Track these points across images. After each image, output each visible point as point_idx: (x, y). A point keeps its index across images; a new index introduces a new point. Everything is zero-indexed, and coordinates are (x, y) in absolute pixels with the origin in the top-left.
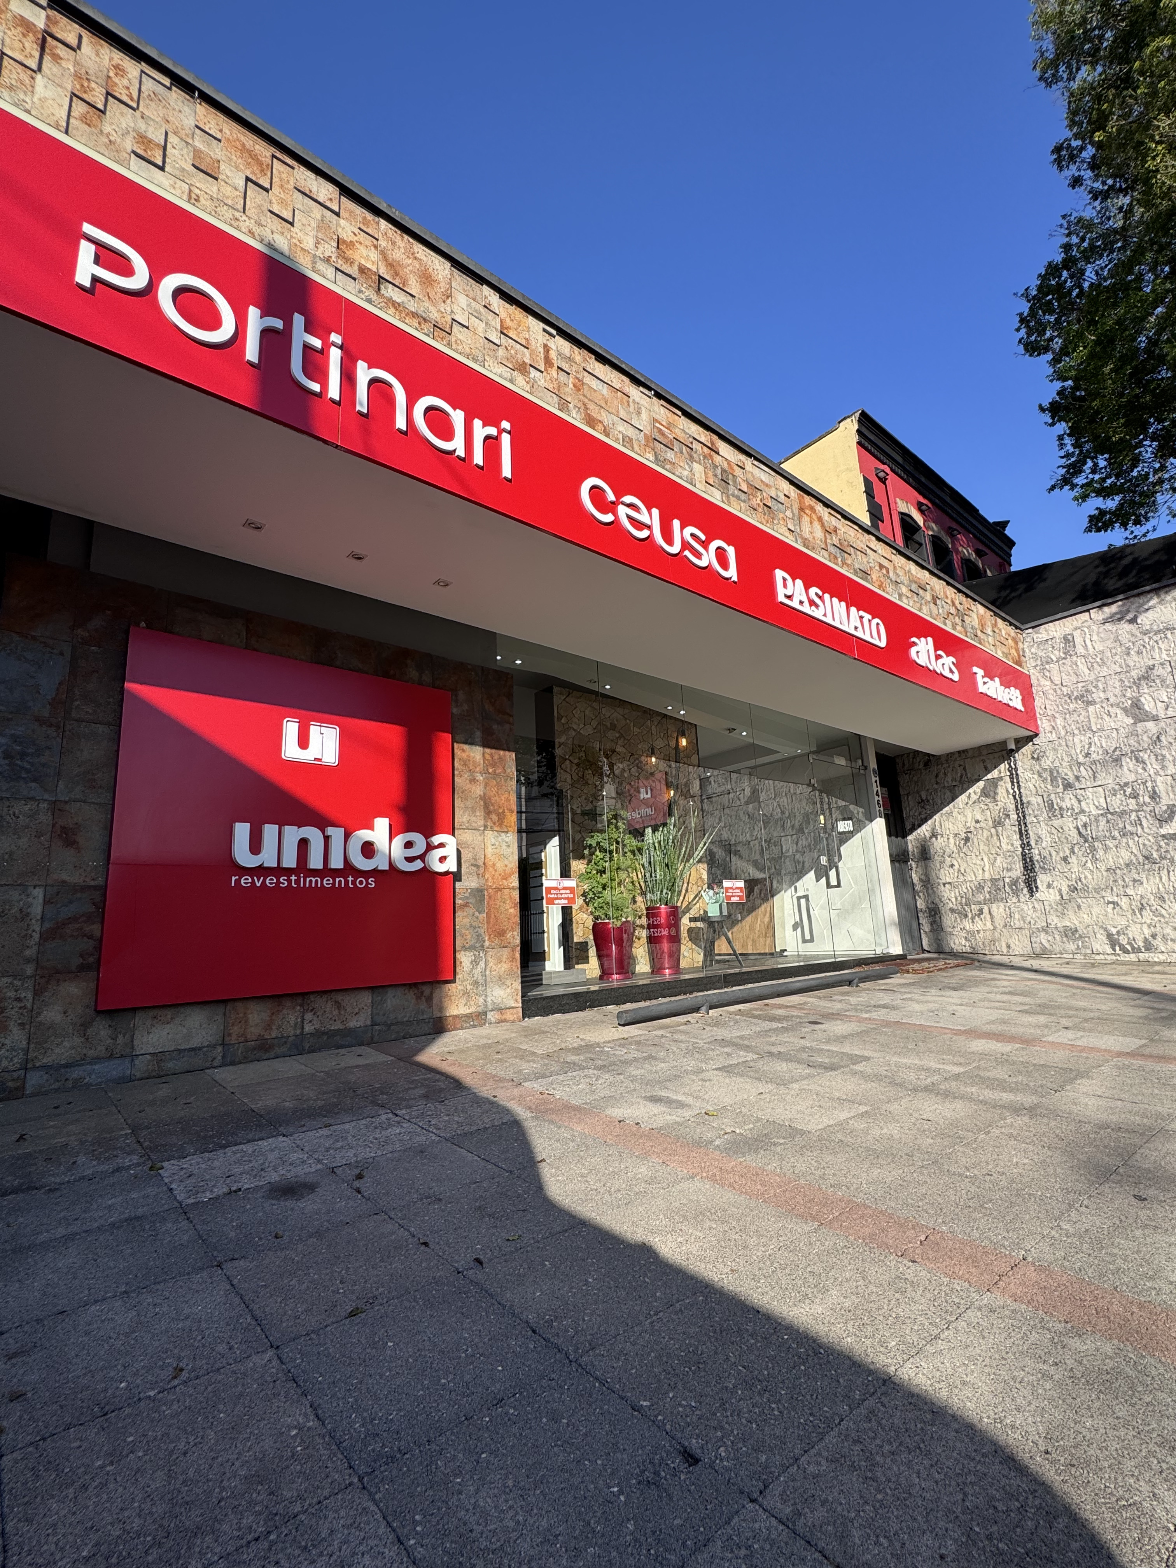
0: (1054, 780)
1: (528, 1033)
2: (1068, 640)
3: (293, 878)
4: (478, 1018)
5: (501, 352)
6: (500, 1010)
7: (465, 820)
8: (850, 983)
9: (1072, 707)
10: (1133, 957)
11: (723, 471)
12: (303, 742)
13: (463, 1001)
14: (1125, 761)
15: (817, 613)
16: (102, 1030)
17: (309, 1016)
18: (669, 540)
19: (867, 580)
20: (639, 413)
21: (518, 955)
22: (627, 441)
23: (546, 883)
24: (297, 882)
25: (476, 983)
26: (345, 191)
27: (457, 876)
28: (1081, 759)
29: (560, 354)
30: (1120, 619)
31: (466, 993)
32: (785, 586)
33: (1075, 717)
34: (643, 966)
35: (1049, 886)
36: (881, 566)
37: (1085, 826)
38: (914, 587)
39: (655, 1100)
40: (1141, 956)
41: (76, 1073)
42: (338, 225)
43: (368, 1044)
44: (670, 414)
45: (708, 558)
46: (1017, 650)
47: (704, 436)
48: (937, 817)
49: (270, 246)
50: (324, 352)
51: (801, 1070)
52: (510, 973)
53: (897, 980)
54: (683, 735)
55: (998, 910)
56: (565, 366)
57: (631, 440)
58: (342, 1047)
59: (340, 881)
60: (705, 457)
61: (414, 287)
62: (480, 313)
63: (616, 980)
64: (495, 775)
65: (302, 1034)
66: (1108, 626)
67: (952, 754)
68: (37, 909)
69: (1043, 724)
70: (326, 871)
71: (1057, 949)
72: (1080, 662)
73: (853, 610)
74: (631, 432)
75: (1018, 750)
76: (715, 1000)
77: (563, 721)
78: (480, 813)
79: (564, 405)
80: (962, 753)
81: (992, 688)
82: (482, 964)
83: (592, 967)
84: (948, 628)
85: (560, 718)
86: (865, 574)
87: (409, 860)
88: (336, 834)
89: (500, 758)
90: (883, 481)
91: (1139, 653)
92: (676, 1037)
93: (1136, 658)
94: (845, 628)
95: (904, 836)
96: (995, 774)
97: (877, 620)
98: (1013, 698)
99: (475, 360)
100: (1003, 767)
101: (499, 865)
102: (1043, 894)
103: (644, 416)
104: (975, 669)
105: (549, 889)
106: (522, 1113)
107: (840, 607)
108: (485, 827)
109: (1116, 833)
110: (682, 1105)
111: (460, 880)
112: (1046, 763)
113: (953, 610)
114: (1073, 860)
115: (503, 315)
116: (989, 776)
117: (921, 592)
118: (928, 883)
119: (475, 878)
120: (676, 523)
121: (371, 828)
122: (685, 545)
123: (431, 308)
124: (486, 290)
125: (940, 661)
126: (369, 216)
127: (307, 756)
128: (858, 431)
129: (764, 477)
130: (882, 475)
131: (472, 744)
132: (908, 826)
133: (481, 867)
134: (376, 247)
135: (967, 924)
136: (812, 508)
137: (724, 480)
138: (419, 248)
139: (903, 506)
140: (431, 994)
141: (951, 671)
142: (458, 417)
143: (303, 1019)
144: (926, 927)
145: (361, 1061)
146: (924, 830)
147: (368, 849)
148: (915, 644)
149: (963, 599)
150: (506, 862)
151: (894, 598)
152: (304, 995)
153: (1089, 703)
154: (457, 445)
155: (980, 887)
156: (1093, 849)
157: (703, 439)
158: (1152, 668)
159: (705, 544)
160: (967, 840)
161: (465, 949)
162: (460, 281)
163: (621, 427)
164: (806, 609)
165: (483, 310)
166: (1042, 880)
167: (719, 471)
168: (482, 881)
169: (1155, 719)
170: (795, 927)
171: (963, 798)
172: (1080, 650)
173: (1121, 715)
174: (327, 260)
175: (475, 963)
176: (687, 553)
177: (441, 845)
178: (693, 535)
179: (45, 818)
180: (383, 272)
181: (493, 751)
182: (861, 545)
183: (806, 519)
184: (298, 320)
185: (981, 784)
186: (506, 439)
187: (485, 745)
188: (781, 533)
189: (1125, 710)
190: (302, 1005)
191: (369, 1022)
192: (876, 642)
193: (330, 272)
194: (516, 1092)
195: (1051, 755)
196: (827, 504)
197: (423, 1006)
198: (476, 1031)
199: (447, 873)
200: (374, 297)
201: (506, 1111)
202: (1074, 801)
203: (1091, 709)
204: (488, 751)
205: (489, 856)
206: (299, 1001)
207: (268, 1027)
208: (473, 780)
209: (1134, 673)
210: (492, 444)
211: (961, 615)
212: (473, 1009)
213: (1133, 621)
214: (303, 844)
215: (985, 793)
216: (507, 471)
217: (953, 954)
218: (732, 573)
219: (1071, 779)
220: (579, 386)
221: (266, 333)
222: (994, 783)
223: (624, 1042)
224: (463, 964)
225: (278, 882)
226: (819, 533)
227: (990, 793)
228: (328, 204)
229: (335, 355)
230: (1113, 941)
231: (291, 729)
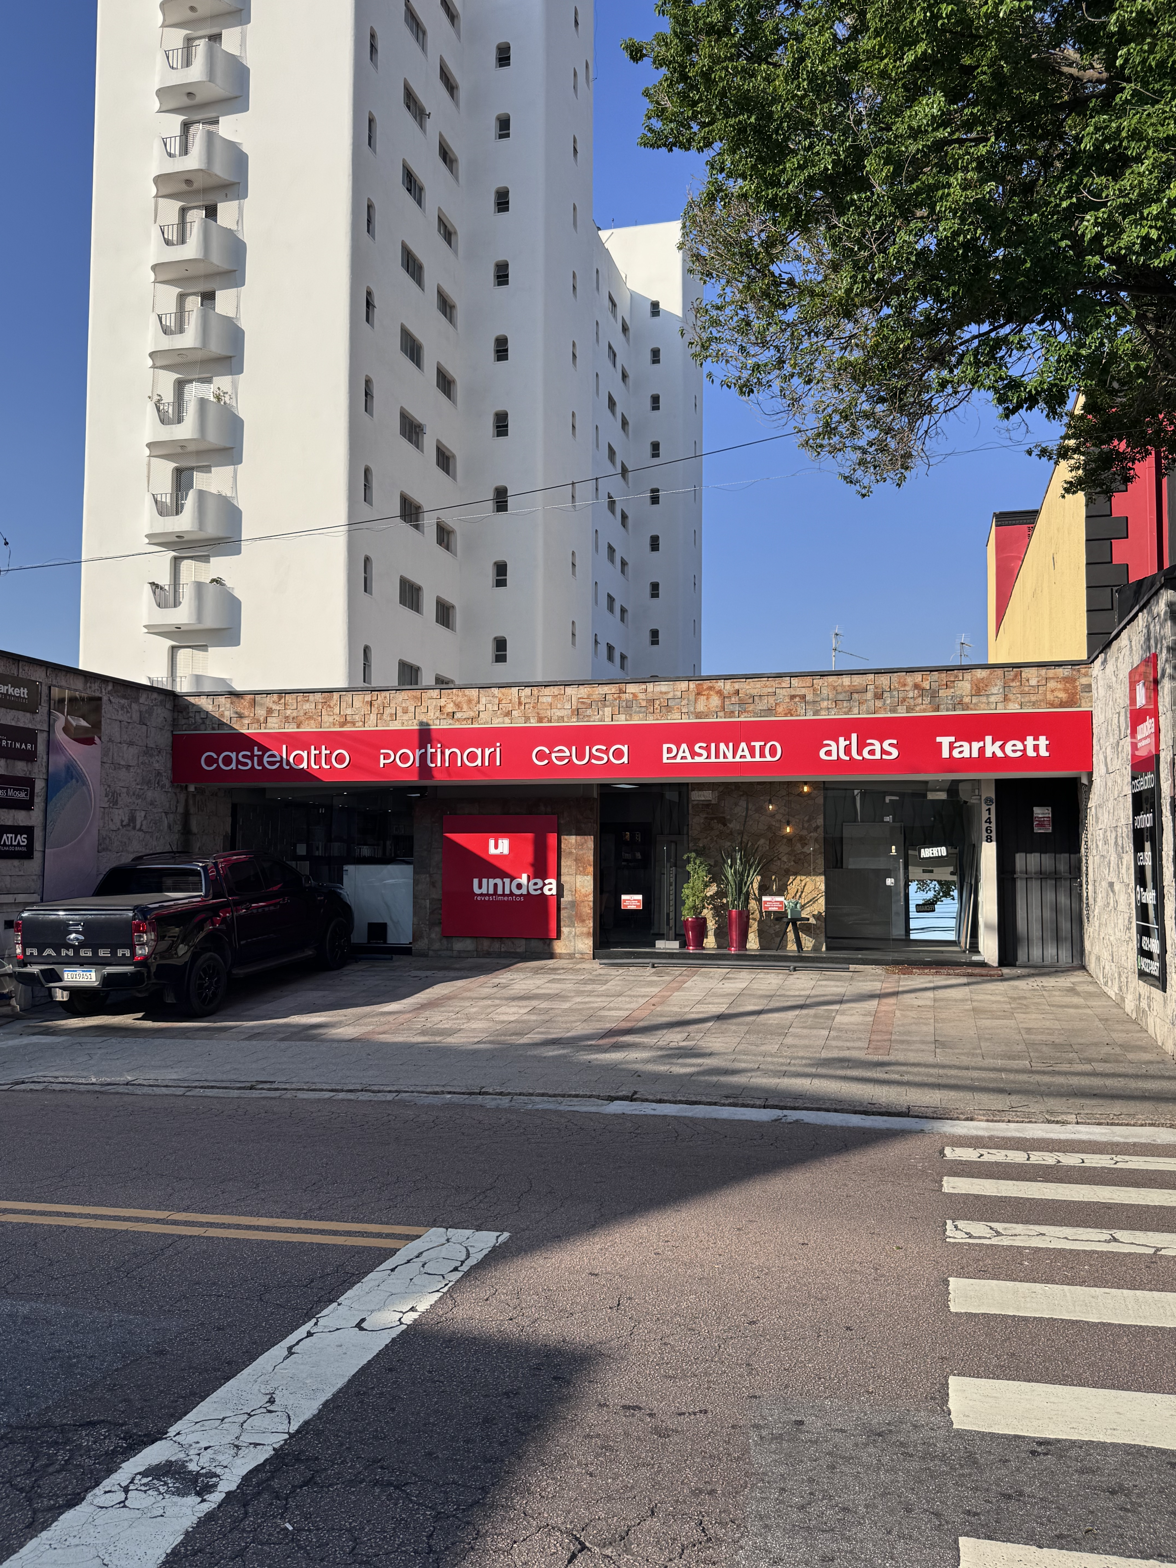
2: (1097, 681)
4: (571, 956)
5: (499, 712)
6: (581, 954)
7: (565, 871)
11: (628, 701)
13: (563, 947)
15: (699, 759)
16: (445, 941)
18: (581, 758)
20: (570, 700)
21: (591, 931)
24: (496, 899)
25: (570, 941)
27: (559, 896)
28: (1099, 801)
29: (527, 696)
31: (564, 944)
32: (670, 752)
41: (439, 953)
42: (440, 702)
45: (608, 758)
46: (1070, 689)
49: (422, 724)
50: (436, 752)
52: (587, 938)
56: (530, 700)
57: (563, 717)
59: (511, 899)
60: (614, 700)
61: (466, 708)
64: (582, 848)
66: (1102, 674)
68: (428, 906)
69: (1094, 762)
73: (743, 744)
74: (564, 713)
78: (573, 867)
81: (972, 749)
82: (574, 933)
89: (585, 839)
94: (730, 760)
98: (1024, 747)
99: (488, 723)
101: (583, 890)
103: (573, 699)
104: (941, 739)
107: (727, 747)
108: (578, 873)
111: (562, 898)
112: (1095, 800)
115: (500, 696)
119: (567, 898)
120: (587, 747)
122: (592, 757)
123: (472, 712)
124: (493, 689)
125: (867, 749)
126: (449, 692)
127: (497, 852)
129: (664, 688)
131: (570, 835)
133: (573, 892)
134: (452, 702)
137: (628, 706)
138: (467, 691)
140: (548, 943)
142: (480, 751)
150: (587, 889)
151: (806, 716)
154: (478, 762)
159: (606, 751)
162: (483, 693)
164: (688, 760)
165: (491, 699)
167: (625, 703)
168: (574, 898)
169: (1109, 772)
174: (438, 718)
175: (570, 932)
176: (593, 761)
178: (598, 749)
179: (428, 879)
180: (455, 709)
181: (582, 837)
184: (429, 746)
186: (498, 750)
188: (674, 719)
189: (1105, 759)
192: (768, 759)
193: (439, 721)
198: (568, 960)
200: (452, 721)
204: (579, 837)
205: (579, 886)
208: (571, 851)
210: (492, 755)
212: (567, 951)
216: (497, 763)
218: (624, 759)
220: (535, 706)
221: (421, 755)
224: (564, 933)
225: (489, 898)
226: (716, 702)
228: (438, 697)
229: (439, 751)
230: (1103, 973)
231: (492, 842)
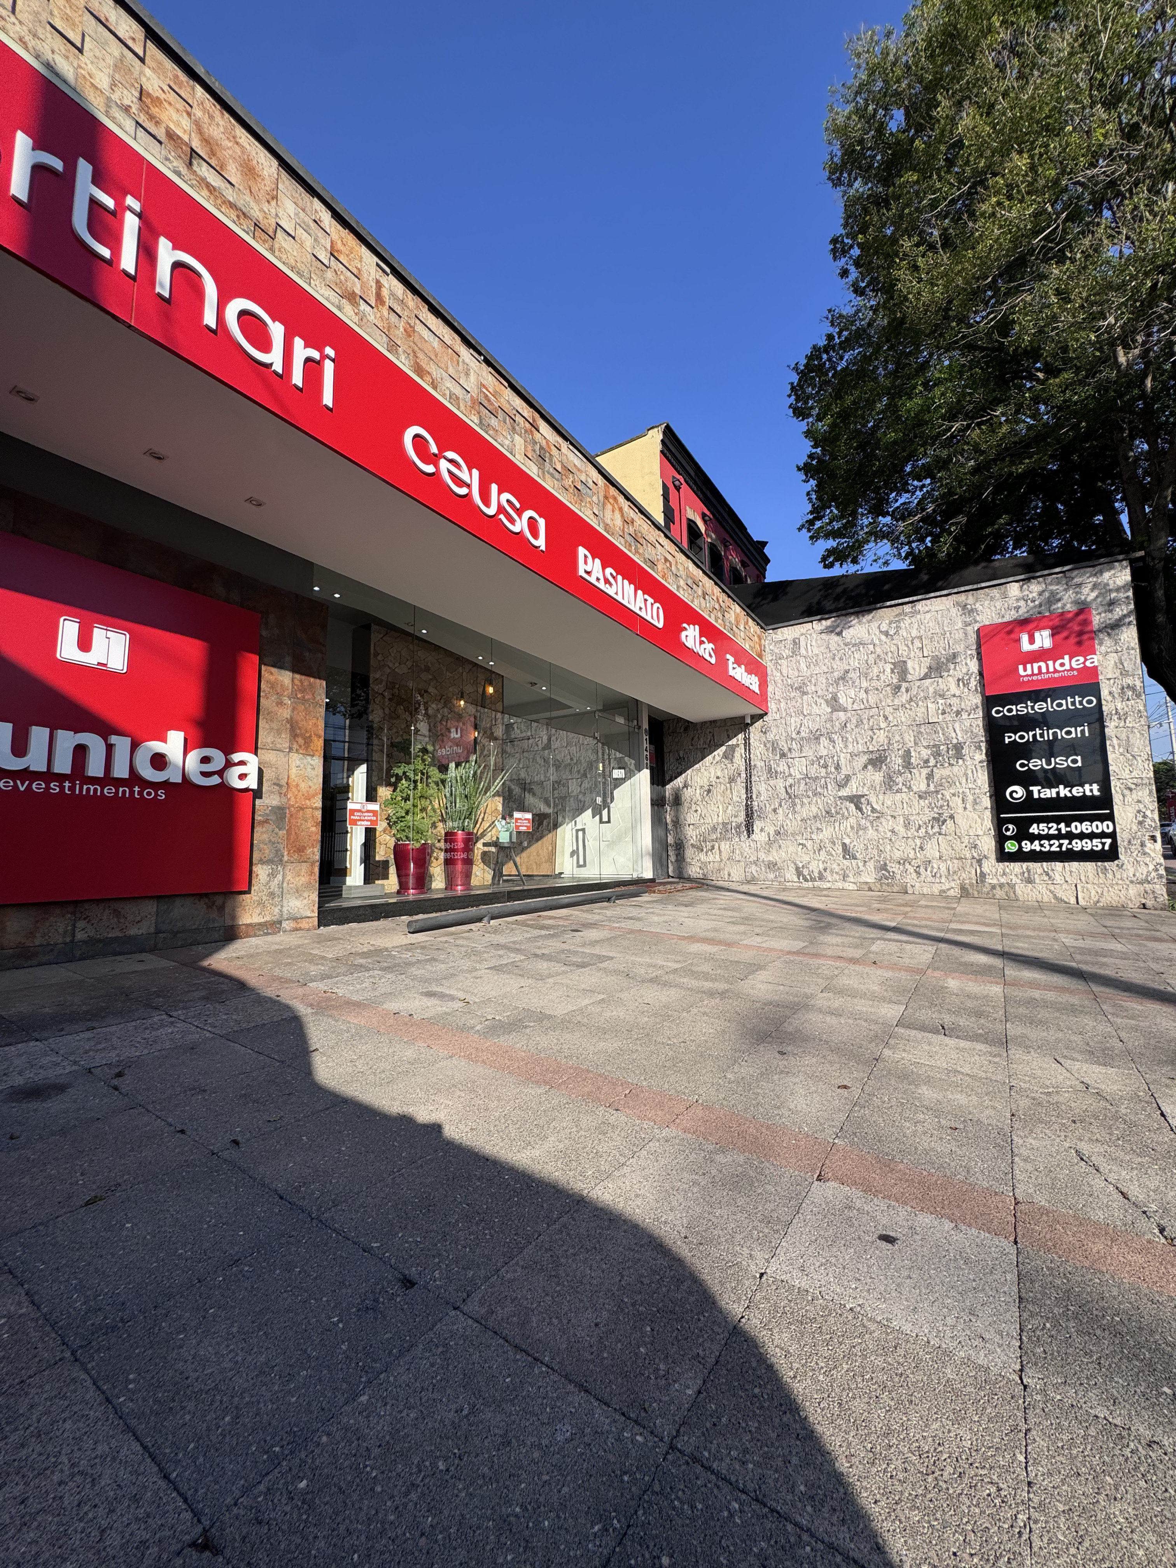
0: (774, 749)
1: (321, 940)
2: (796, 642)
3: (67, 784)
4: (274, 926)
5: (329, 274)
6: (295, 919)
7: (269, 740)
8: (609, 900)
9: (792, 695)
10: (810, 884)
11: (541, 448)
12: (85, 644)
13: (258, 911)
14: (823, 739)
15: (611, 591)
17: (81, 924)
18: (487, 502)
19: (653, 570)
20: (467, 374)
21: (317, 870)
22: (454, 398)
23: (350, 806)
24: (72, 789)
25: (272, 895)
26: (151, 35)
27: (257, 794)
28: (794, 736)
29: (392, 294)
30: (832, 632)
31: (260, 903)
32: (586, 563)
33: (794, 703)
34: (438, 882)
35: (762, 830)
36: (666, 560)
37: (791, 786)
38: (690, 582)
39: (430, 994)
40: (816, 884)
42: (142, 73)
43: (151, 951)
44: (497, 383)
45: (520, 525)
46: (760, 646)
47: (527, 412)
48: (689, 772)
49: (48, 66)
50: (117, 215)
51: (559, 967)
52: (308, 886)
53: (646, 897)
54: (491, 684)
55: (725, 846)
56: (398, 309)
57: (458, 398)
58: (120, 954)
59: (124, 792)
60: (526, 431)
61: (233, 173)
62: (308, 226)
63: (412, 894)
64: (304, 701)
65: (72, 941)
66: (824, 636)
67: (705, 722)
69: (772, 706)
70: (108, 779)
71: (762, 877)
72: (802, 660)
73: (640, 592)
74: (458, 391)
75: (752, 724)
76: (496, 912)
77: (379, 658)
78: (286, 736)
79: (393, 347)
80: (713, 722)
81: (738, 673)
82: (280, 877)
83: (392, 883)
84: (712, 620)
85: (376, 654)
86: (653, 564)
87: (205, 774)
88: (122, 744)
89: (310, 684)
90: (678, 489)
91: (841, 659)
92: (459, 942)
93: (838, 662)
94: (631, 607)
95: (664, 785)
96: (733, 742)
97: (657, 605)
98: (752, 682)
99: (301, 275)
100: (741, 736)
101: (303, 786)
102: (758, 836)
103: (472, 377)
104: (728, 656)
105: (353, 811)
106: (302, 1009)
107: (630, 589)
108: (291, 749)
109: (810, 793)
110: (452, 998)
111: (261, 798)
112: (771, 736)
113: (717, 606)
114: (780, 811)
115: (335, 236)
116: (730, 743)
117: (695, 587)
118: (677, 823)
119: (277, 797)
120: (494, 488)
121: (164, 740)
122: (501, 509)
123: (252, 204)
124: (317, 204)
125: (703, 646)
126: (183, 77)
127: (90, 659)
128: (662, 441)
129: (577, 462)
130: (677, 483)
131: (281, 668)
132: (667, 778)
133: (283, 787)
134: (189, 114)
135: (702, 856)
136: (615, 499)
137: (542, 458)
138: (240, 132)
139: (691, 514)
140: (224, 903)
141: (710, 655)
142: (277, 330)
143: (74, 926)
144: (673, 858)
145: (140, 967)
146: (679, 781)
147: (159, 761)
148: (685, 629)
149: (726, 598)
150: (310, 783)
151: (673, 589)
152: (76, 903)
153: (805, 693)
154: (274, 358)
155: (714, 829)
156: (794, 804)
157: (526, 414)
158: (847, 672)
159: (519, 512)
160: (709, 791)
161: (262, 862)
162: (287, 184)
163: (449, 384)
164: (601, 585)
165: (312, 224)
166: (757, 825)
167: (537, 447)
168: (284, 800)
169: (845, 710)
170: (573, 854)
171: (710, 757)
172: (803, 651)
173: (824, 705)
174: (127, 109)
175: (272, 875)
176: (502, 517)
177: (242, 763)
178: (508, 501)
180: (196, 144)
181: (303, 677)
182: (652, 539)
183: (609, 507)
184: (84, 169)
185: (723, 748)
186: (329, 367)
187: (294, 670)
188: (586, 515)
189: (827, 701)
190: (73, 913)
191: (152, 930)
192: (655, 623)
193: (129, 125)
194: (300, 991)
195: (774, 730)
196: (628, 498)
197: (214, 915)
198: (269, 938)
199: (247, 790)
200: (184, 170)
201: (288, 1008)
202: (786, 767)
203: (805, 697)
204: (298, 676)
205: (293, 776)
206: (71, 909)
207: (31, 934)
208: (280, 703)
209: (836, 674)
210: (313, 367)
211: (723, 611)
212: (267, 918)
213: (839, 634)
214: (80, 751)
215: (725, 756)
216: (328, 399)
217: (689, 879)
218: (541, 542)
219: (786, 750)
220: (410, 332)
221: (38, 170)
222: (733, 748)
223: (410, 947)
224: (260, 877)
225: (48, 787)
226: (619, 522)
227: (729, 756)
228: (130, 43)
229: (131, 224)
230: (799, 872)
231: (69, 628)
